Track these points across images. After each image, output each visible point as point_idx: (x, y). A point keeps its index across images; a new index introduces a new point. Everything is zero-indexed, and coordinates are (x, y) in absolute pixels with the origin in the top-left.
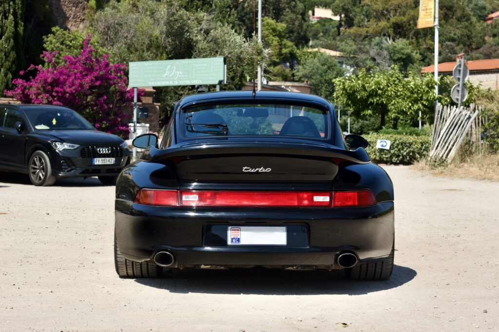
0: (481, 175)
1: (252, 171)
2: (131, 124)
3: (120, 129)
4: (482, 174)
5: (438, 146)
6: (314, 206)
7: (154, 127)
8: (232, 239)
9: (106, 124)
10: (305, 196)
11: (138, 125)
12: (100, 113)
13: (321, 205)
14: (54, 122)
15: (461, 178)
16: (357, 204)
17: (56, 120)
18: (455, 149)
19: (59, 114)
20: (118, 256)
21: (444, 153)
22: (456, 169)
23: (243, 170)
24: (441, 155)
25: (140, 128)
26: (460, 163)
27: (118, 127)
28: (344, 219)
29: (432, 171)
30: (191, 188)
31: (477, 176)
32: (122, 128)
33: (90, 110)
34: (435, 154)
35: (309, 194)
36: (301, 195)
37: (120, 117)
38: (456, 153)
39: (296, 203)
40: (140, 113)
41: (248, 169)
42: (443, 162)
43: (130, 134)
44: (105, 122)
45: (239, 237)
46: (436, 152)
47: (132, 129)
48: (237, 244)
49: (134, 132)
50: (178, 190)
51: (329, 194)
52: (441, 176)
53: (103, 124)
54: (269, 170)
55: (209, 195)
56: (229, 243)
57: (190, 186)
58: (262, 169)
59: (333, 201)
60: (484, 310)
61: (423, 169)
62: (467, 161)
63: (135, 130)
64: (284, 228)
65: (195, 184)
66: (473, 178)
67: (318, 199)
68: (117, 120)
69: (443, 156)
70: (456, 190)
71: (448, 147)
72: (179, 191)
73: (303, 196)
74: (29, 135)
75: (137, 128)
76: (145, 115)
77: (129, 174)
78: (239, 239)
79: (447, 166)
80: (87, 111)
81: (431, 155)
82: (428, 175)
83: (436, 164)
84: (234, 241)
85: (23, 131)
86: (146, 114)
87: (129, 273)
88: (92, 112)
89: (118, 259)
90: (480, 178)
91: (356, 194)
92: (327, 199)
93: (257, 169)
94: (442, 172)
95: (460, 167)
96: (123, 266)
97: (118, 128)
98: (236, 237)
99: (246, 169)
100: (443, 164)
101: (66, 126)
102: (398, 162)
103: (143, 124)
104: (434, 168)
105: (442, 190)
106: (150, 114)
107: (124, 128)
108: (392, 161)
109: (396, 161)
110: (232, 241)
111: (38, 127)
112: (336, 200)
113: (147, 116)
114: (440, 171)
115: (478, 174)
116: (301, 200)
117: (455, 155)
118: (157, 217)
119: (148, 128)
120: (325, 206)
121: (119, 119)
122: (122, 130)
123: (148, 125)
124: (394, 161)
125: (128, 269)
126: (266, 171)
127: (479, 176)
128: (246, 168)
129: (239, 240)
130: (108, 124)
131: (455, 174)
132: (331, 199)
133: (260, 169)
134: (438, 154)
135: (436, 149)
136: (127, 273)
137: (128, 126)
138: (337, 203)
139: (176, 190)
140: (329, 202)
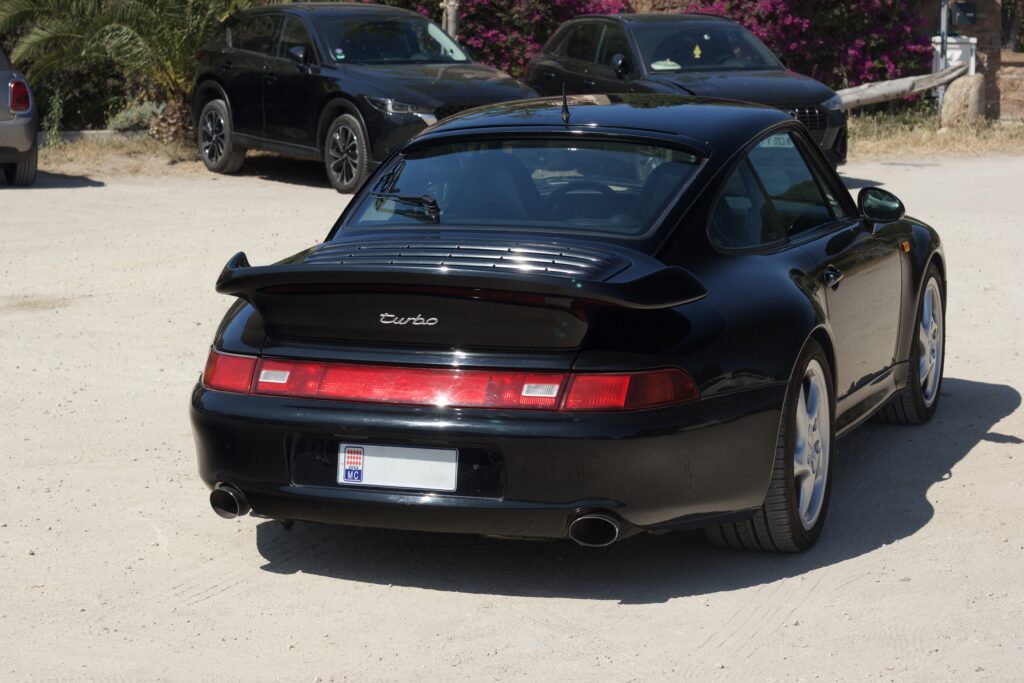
1: (400, 323)
2: (937, 39)
3: (909, 51)
6: (520, 406)
7: (991, 43)
8: (347, 471)
9: (878, 40)
11: (950, 40)
12: (864, 18)
13: (535, 404)
14: (697, 52)
16: (622, 403)
17: (701, 49)
19: (706, 37)
23: (381, 320)
25: (957, 46)
27: (905, 45)
32: (913, 47)
33: (844, 10)
37: (911, 25)
40: (958, 14)
41: (392, 319)
43: (934, 60)
44: (876, 36)
45: (360, 468)
47: (938, 48)
48: (356, 482)
49: (942, 56)
50: (259, 356)
51: (559, 377)
53: (871, 39)
54: (433, 321)
55: (311, 370)
56: (341, 479)
58: (418, 318)
59: (565, 396)
63: (944, 52)
64: (453, 454)
67: (533, 391)
68: (903, 30)
72: (258, 359)
74: (635, 81)
75: (949, 46)
76: (970, 18)
78: (360, 471)
80: (837, 12)
84: (350, 475)
85: (626, 73)
86: (971, 15)
88: (846, 15)
91: (627, 379)
92: (552, 391)
93: (409, 319)
97: (905, 49)
98: (354, 467)
99: (387, 319)
101: (722, 62)
103: (965, 37)
106: (981, 15)
107: (919, 47)
110: (346, 477)
111: (658, 66)
112: (572, 395)
113: (973, 20)
119: (974, 47)
120: (545, 409)
121: (908, 29)
122: (915, 52)
123: (974, 40)
126: (427, 323)
128: (387, 315)
129: (359, 474)
130: (882, 41)
132: (561, 391)
137: (930, 43)
138: (573, 402)
139: (255, 357)
140: (556, 398)
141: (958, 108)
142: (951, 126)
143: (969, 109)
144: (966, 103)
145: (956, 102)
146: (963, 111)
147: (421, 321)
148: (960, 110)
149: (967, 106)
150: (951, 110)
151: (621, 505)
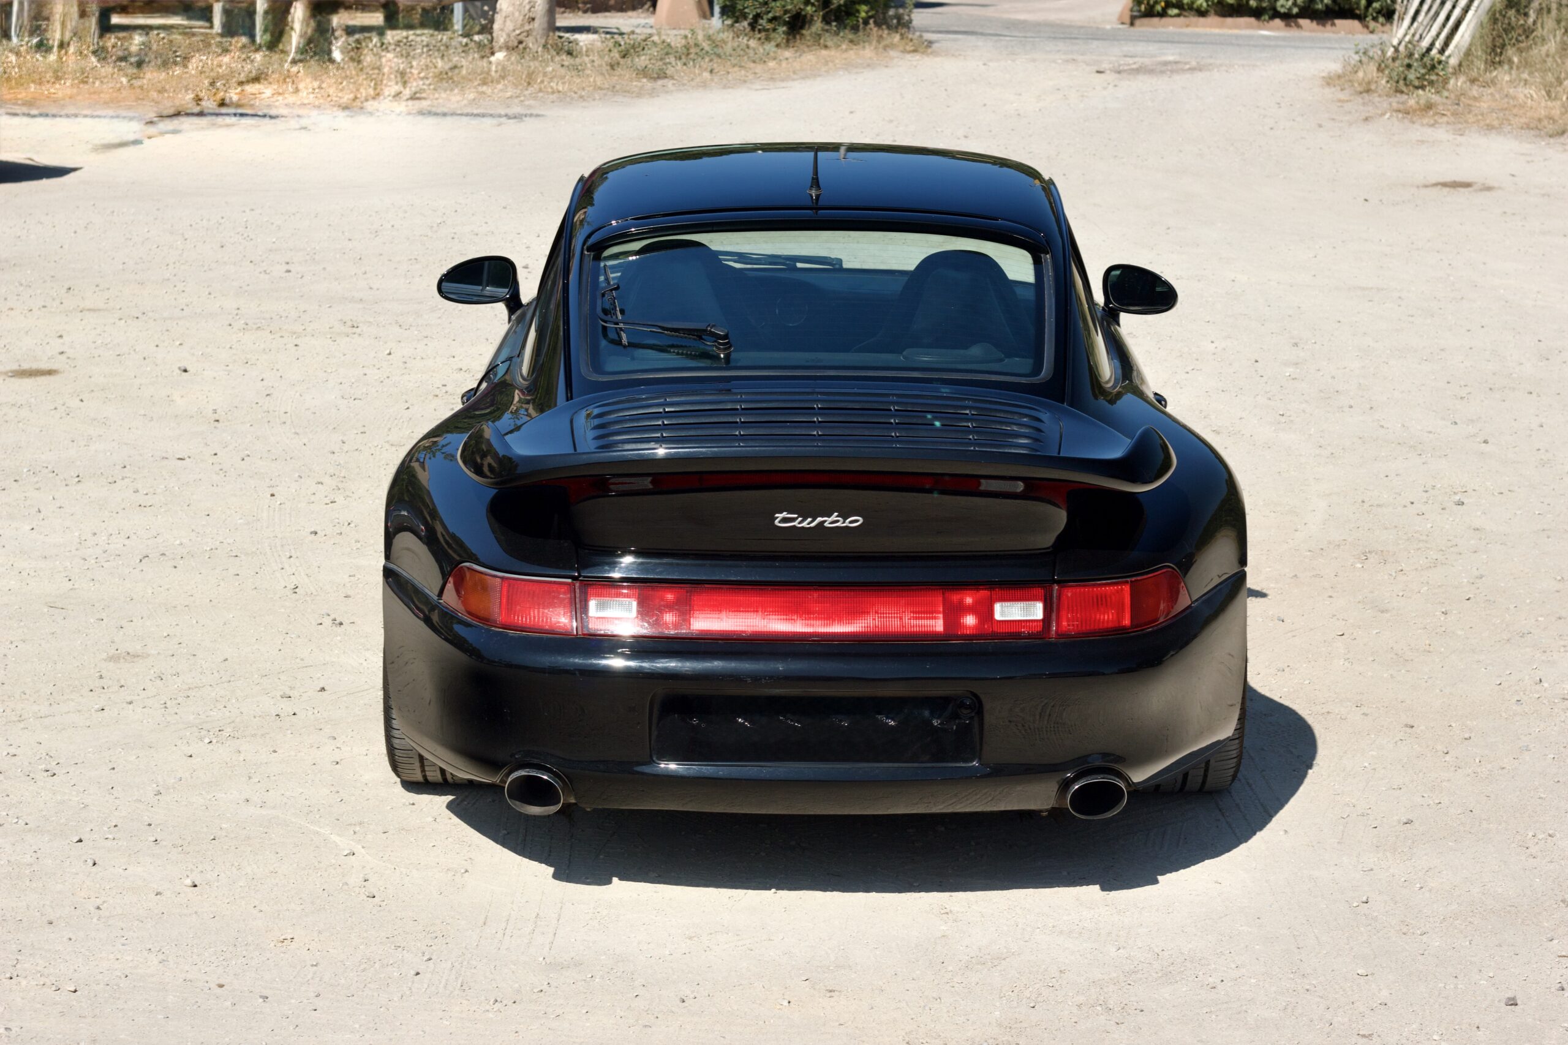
0: (1550, 118)
1: (804, 524)
4: (1556, 113)
5: (1417, 12)
6: (994, 636)
10: (969, 600)
13: (1014, 631)
15: (1490, 128)
16: (1127, 622)
18: (1472, 25)
20: (395, 733)
21: (1438, 35)
22: (1475, 91)
23: (776, 522)
24: (1425, 43)
26: (1486, 70)
28: (1090, 674)
29: (1396, 101)
30: (616, 575)
31: (1540, 120)
34: (1407, 38)
35: (984, 593)
36: (955, 597)
38: (1473, 37)
39: (938, 625)
41: (793, 520)
42: (1433, 67)
46: (1412, 30)
50: (574, 578)
51: (1040, 592)
52: (1425, 121)
54: (855, 521)
55: (670, 597)
57: (613, 565)
58: (834, 517)
59: (1054, 616)
60: (1509, 999)
61: (1368, 91)
62: (1510, 62)
65: (628, 560)
66: (1528, 127)
67: (1008, 612)
69: (1432, 44)
70: (1467, 185)
71: (1448, 18)
72: (577, 584)
73: (961, 602)
77: (422, 465)
79: (1446, 81)
81: (1395, 42)
82: (1383, 114)
83: (1412, 75)
87: (429, 778)
89: (396, 742)
90: (1550, 127)
91: (1127, 588)
92: (1036, 611)
93: (820, 519)
94: (1429, 106)
95: (1486, 85)
96: (411, 760)
99: (785, 520)
100: (1434, 77)
102: (1295, 10)
104: (1404, 89)
105: (1426, 186)
108: (1274, 9)
109: (1290, 9)
112: (1063, 613)
114: (1422, 102)
115: (1543, 113)
116: (953, 614)
117: (1471, 45)
118: (510, 666)
120: (1030, 636)
124: (1282, 10)
125: (427, 768)
126: (847, 524)
127: (1545, 122)
128: (785, 514)
131: (1470, 112)
132: (1047, 610)
133: (830, 519)
134: (1417, 37)
135: (1414, 19)
136: (425, 777)
138: (1067, 624)
139: (569, 580)
140: (1043, 620)
141: (520, 22)
142: (509, 48)
143: (536, 24)
144: (531, 15)
145: (517, 14)
146: (527, 27)
147: (837, 521)
148: (522, 25)
149: (533, 19)
150: (510, 26)
151: (1120, 759)
